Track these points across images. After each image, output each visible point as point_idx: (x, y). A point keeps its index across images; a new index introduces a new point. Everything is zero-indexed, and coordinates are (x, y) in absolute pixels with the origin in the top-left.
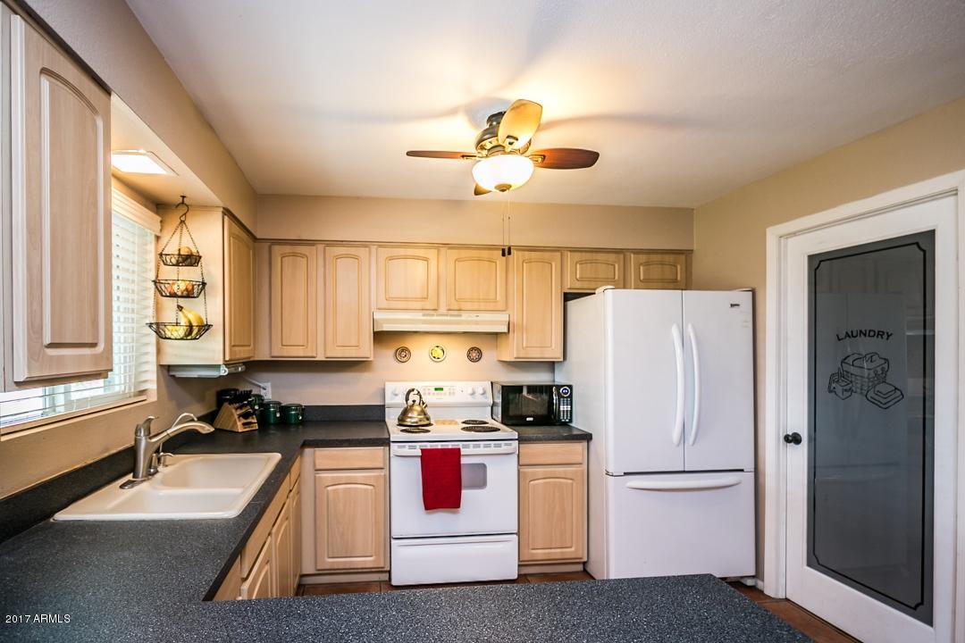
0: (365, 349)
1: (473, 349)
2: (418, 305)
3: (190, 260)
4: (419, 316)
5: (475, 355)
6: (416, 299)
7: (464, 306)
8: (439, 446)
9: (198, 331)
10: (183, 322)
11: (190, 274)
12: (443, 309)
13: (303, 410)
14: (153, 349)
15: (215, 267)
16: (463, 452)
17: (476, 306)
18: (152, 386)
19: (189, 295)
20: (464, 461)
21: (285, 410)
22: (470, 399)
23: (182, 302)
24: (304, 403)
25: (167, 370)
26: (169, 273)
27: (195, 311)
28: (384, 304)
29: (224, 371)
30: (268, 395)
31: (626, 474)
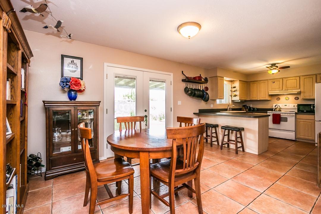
0: (267, 98)
1: (296, 97)
2: (278, 89)
3: (235, 87)
4: (278, 91)
5: (297, 99)
6: (277, 89)
7: (288, 89)
8: (277, 113)
9: (235, 96)
10: (233, 95)
11: (235, 89)
12: (284, 90)
13: (257, 109)
14: (231, 98)
15: (238, 88)
16: (281, 115)
17: (291, 89)
18: (231, 103)
19: (234, 91)
20: (281, 116)
21: (254, 109)
22: (293, 107)
23: (233, 92)
24: (258, 108)
25: (233, 101)
26: (232, 89)
27: (235, 93)
28: (270, 90)
29: (240, 101)
30: (251, 106)
31: (319, 121)
